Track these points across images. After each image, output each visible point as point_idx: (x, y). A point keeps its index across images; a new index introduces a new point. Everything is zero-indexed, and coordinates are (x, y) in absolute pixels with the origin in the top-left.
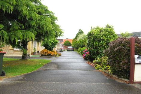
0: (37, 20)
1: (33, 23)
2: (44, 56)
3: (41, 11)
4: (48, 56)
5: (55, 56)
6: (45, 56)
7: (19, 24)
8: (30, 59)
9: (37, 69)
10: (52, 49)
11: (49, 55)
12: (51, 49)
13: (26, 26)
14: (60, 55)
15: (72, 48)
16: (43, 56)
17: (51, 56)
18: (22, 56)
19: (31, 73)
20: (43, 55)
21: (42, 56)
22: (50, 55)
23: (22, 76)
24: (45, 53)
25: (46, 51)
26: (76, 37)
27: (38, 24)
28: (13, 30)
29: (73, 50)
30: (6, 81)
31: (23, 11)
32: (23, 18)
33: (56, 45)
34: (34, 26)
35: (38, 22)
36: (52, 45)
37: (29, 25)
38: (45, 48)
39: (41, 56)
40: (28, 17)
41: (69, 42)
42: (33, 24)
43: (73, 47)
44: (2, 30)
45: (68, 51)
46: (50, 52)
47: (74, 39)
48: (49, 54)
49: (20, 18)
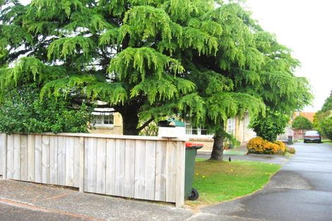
0: (260, 68)
1: (253, 77)
2: (255, 153)
3: (263, 46)
4: (265, 153)
5: (282, 154)
6: (258, 153)
7: (224, 78)
8: (230, 160)
9: (263, 187)
10: (275, 138)
11: (267, 151)
12: (271, 139)
13: (236, 82)
14: (293, 152)
15: (318, 135)
16: (252, 153)
17: (273, 153)
18: (211, 151)
19: (253, 196)
20: (253, 151)
21: (250, 152)
22: (269, 152)
23: (236, 202)
24: (258, 146)
25: (260, 141)
26: (323, 108)
27: (264, 78)
28: (214, 93)
29: (319, 141)
30: (209, 214)
31: (231, 48)
32: (229, 66)
33: (284, 127)
34: (256, 82)
35: (263, 72)
36: (275, 127)
37: (244, 81)
38: (257, 135)
39: (248, 154)
40: (242, 63)
41: (306, 120)
42: (253, 79)
43: (319, 133)
44: (193, 94)
45: (306, 141)
46: (269, 144)
47: (319, 112)
48: (267, 149)
49: (224, 66)
